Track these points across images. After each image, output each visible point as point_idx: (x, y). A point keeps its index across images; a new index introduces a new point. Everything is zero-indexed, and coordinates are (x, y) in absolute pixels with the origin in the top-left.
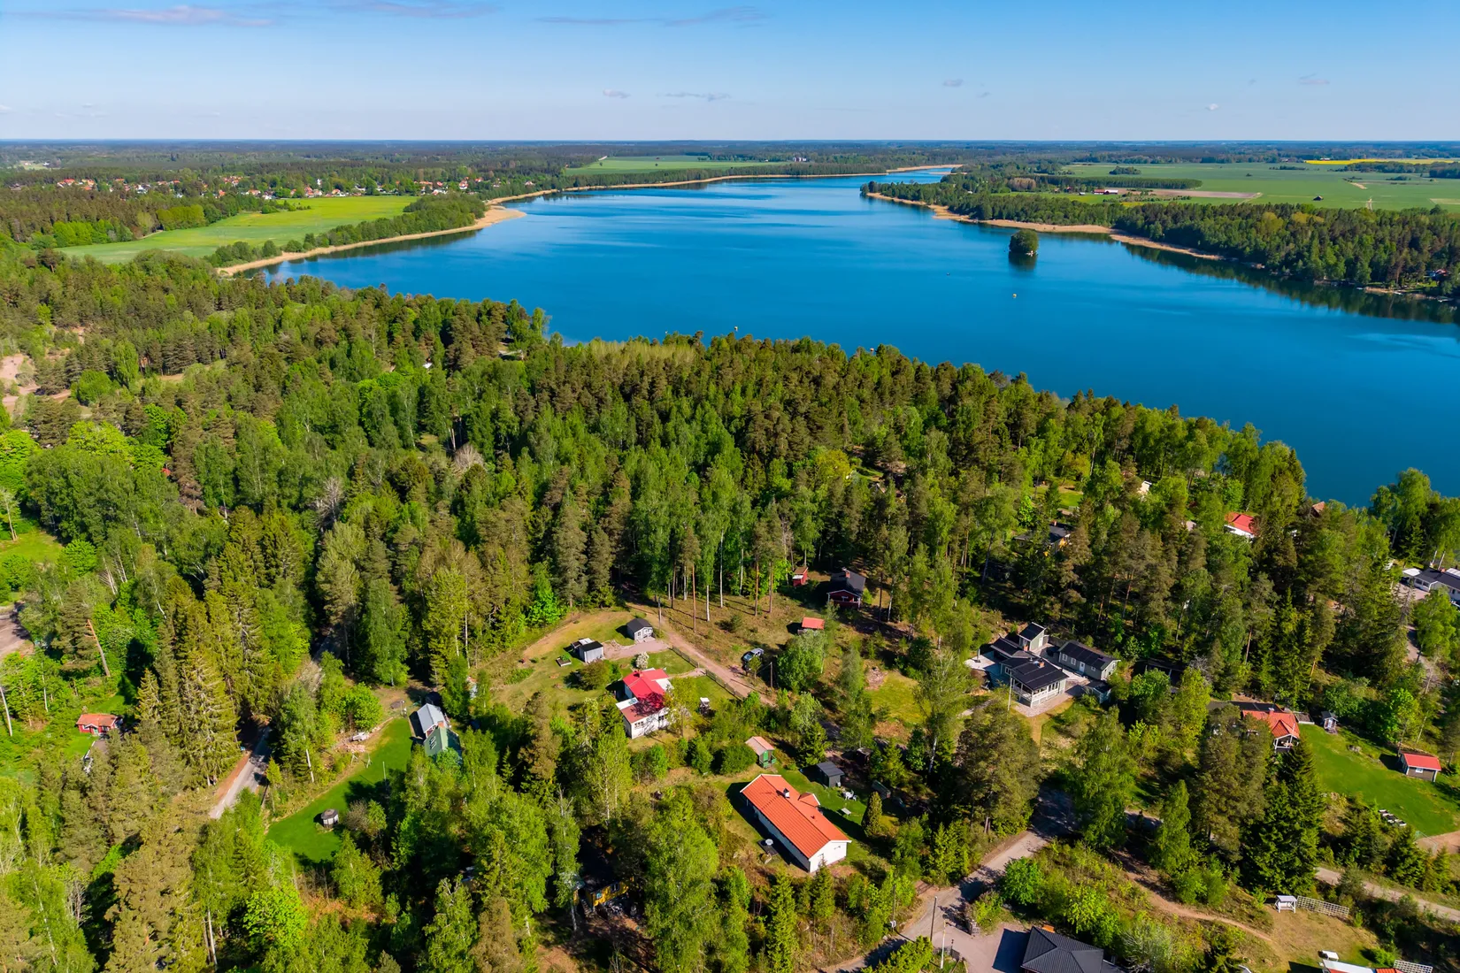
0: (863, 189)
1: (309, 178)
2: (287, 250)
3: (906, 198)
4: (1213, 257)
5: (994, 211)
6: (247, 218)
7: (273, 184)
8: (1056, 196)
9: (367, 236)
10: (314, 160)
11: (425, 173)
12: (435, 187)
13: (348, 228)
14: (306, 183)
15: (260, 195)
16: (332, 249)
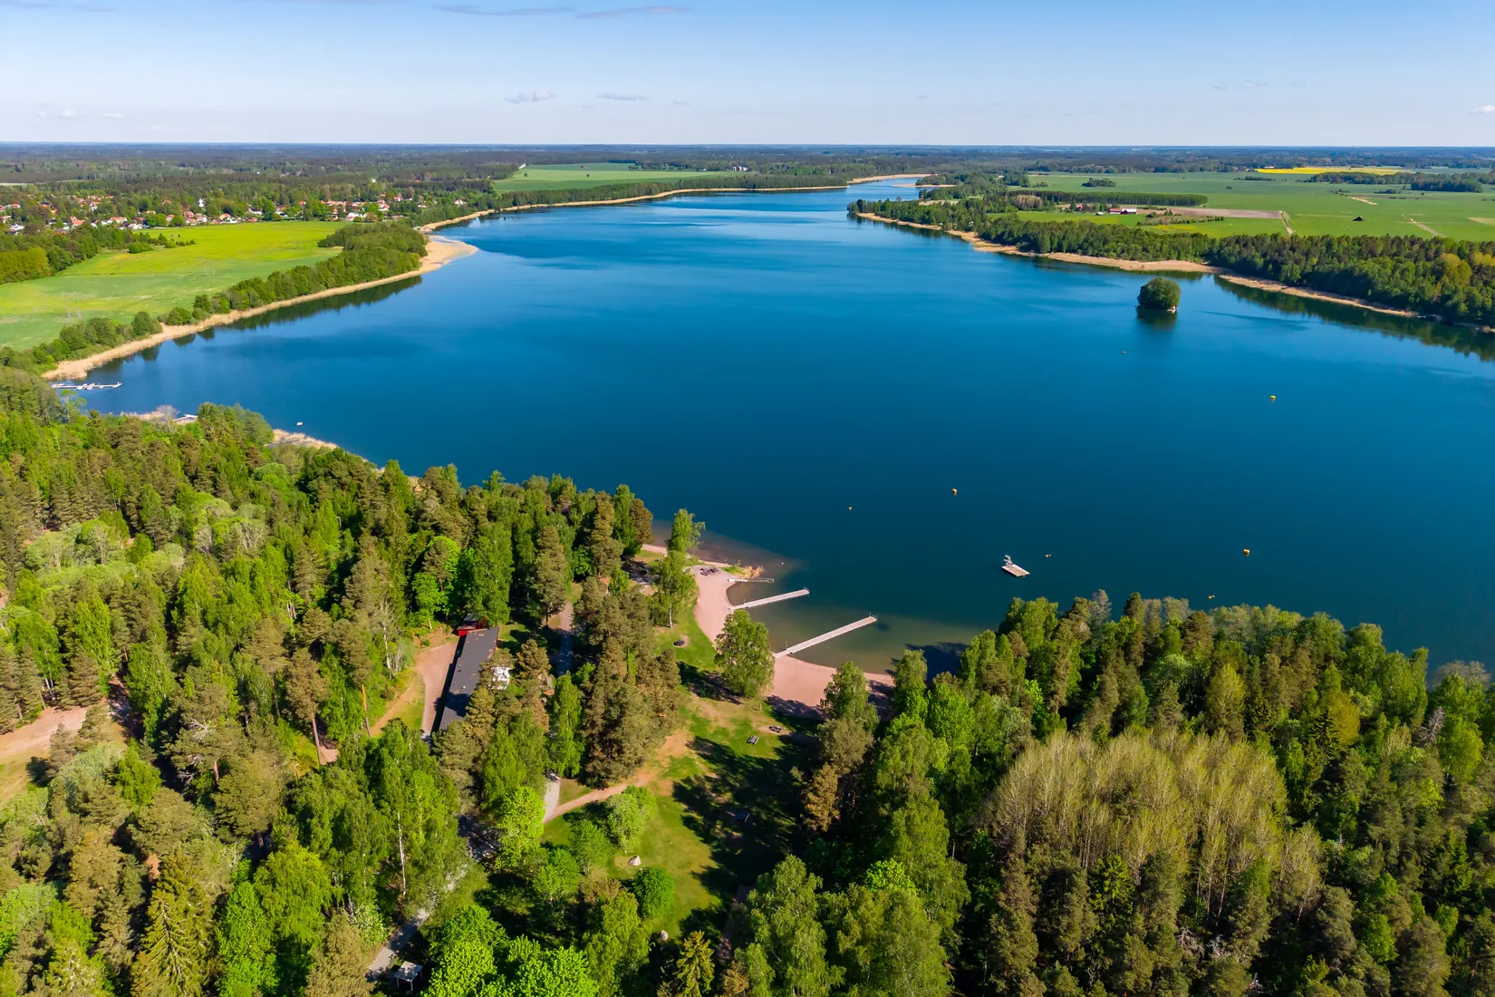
0: (851, 209)
1: (187, 197)
2: (170, 321)
3: (912, 221)
4: (1402, 313)
5: (1052, 243)
6: (110, 262)
7: (143, 208)
8: (1070, 218)
9: (282, 292)
10: (191, 170)
11: (332, 190)
12: (350, 209)
13: (255, 283)
14: (185, 205)
15: (126, 224)
16: (234, 315)
